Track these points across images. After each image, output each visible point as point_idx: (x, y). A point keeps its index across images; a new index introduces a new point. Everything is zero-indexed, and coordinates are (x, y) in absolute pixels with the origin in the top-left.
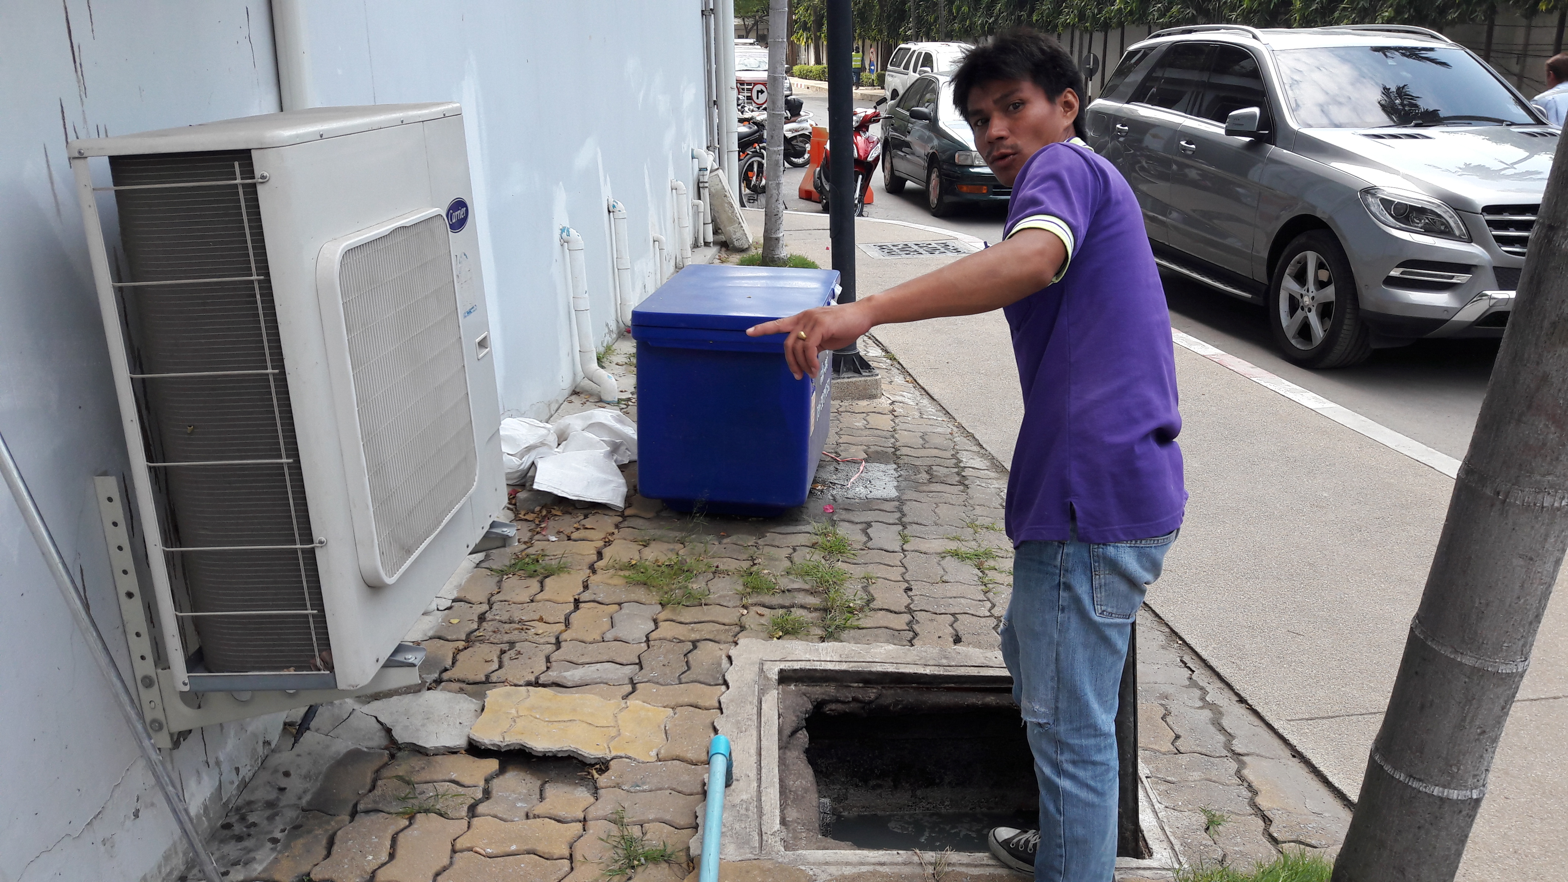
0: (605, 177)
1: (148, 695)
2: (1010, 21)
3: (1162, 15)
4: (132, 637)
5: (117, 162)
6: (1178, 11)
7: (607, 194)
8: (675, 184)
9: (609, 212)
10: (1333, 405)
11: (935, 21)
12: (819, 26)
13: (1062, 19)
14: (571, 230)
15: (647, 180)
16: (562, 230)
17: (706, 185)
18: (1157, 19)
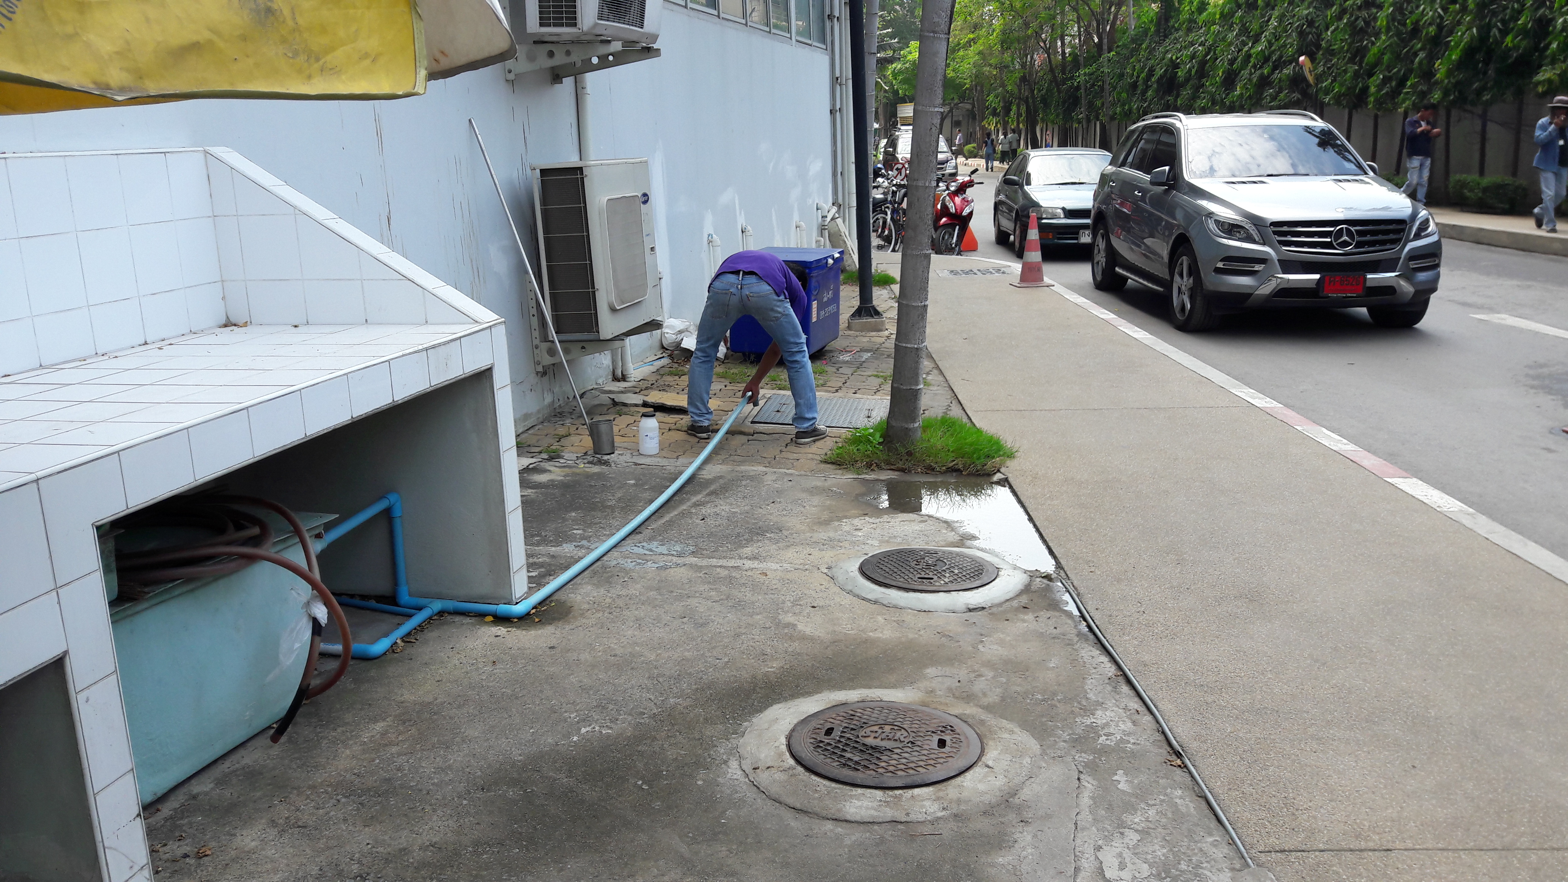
0: (740, 213)
1: (536, 351)
2: (1161, 105)
3: (1274, 98)
4: (533, 330)
5: (541, 170)
6: (1286, 95)
7: (741, 221)
8: (798, 224)
9: (743, 232)
10: (1151, 336)
11: (1103, 104)
12: (1007, 110)
13: (1199, 102)
14: (714, 236)
15: (774, 218)
16: (709, 235)
17: (826, 227)
18: (1270, 103)
